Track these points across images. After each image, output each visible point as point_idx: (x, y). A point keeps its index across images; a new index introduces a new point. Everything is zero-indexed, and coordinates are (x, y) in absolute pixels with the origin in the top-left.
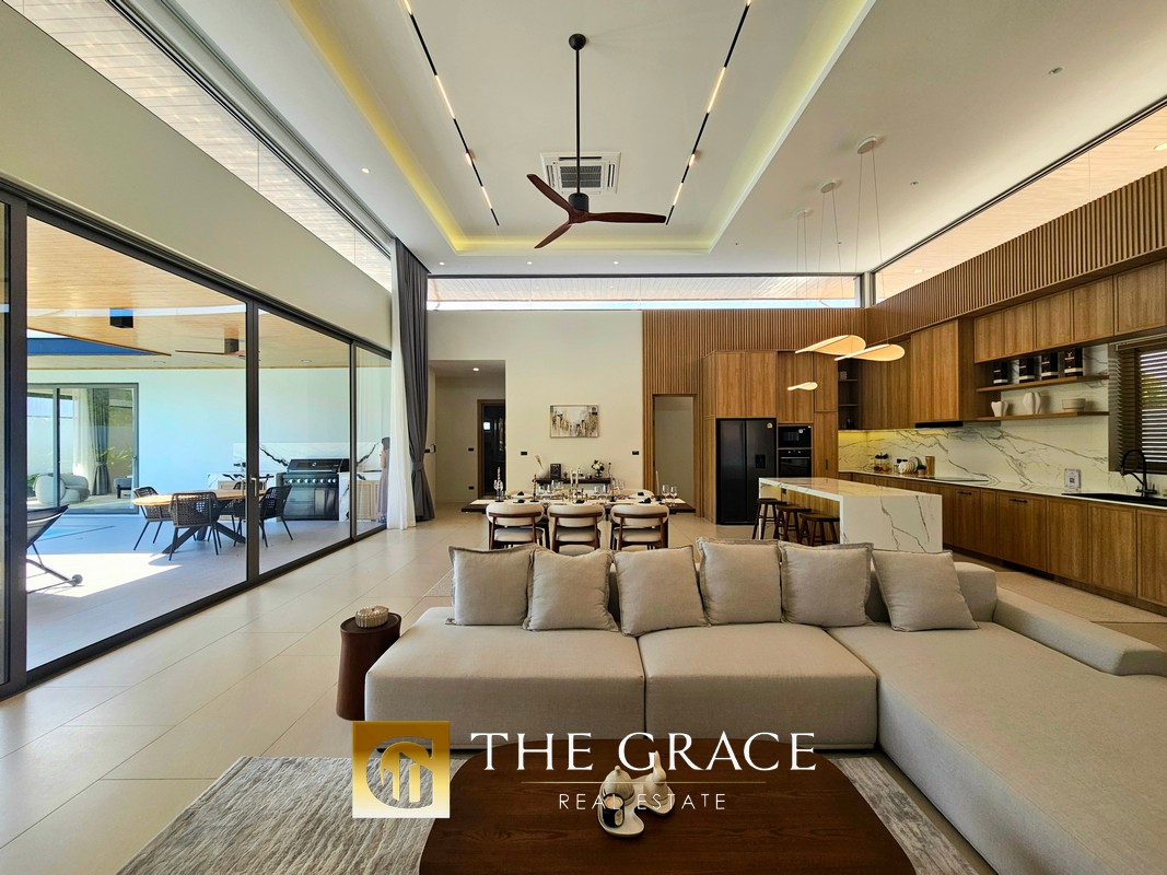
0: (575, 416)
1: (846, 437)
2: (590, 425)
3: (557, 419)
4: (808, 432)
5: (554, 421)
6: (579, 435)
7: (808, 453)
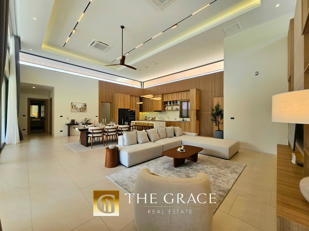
0: (79, 106)
1: (141, 113)
2: (84, 109)
3: (73, 106)
4: (135, 112)
5: (73, 107)
6: (81, 111)
7: (135, 116)
